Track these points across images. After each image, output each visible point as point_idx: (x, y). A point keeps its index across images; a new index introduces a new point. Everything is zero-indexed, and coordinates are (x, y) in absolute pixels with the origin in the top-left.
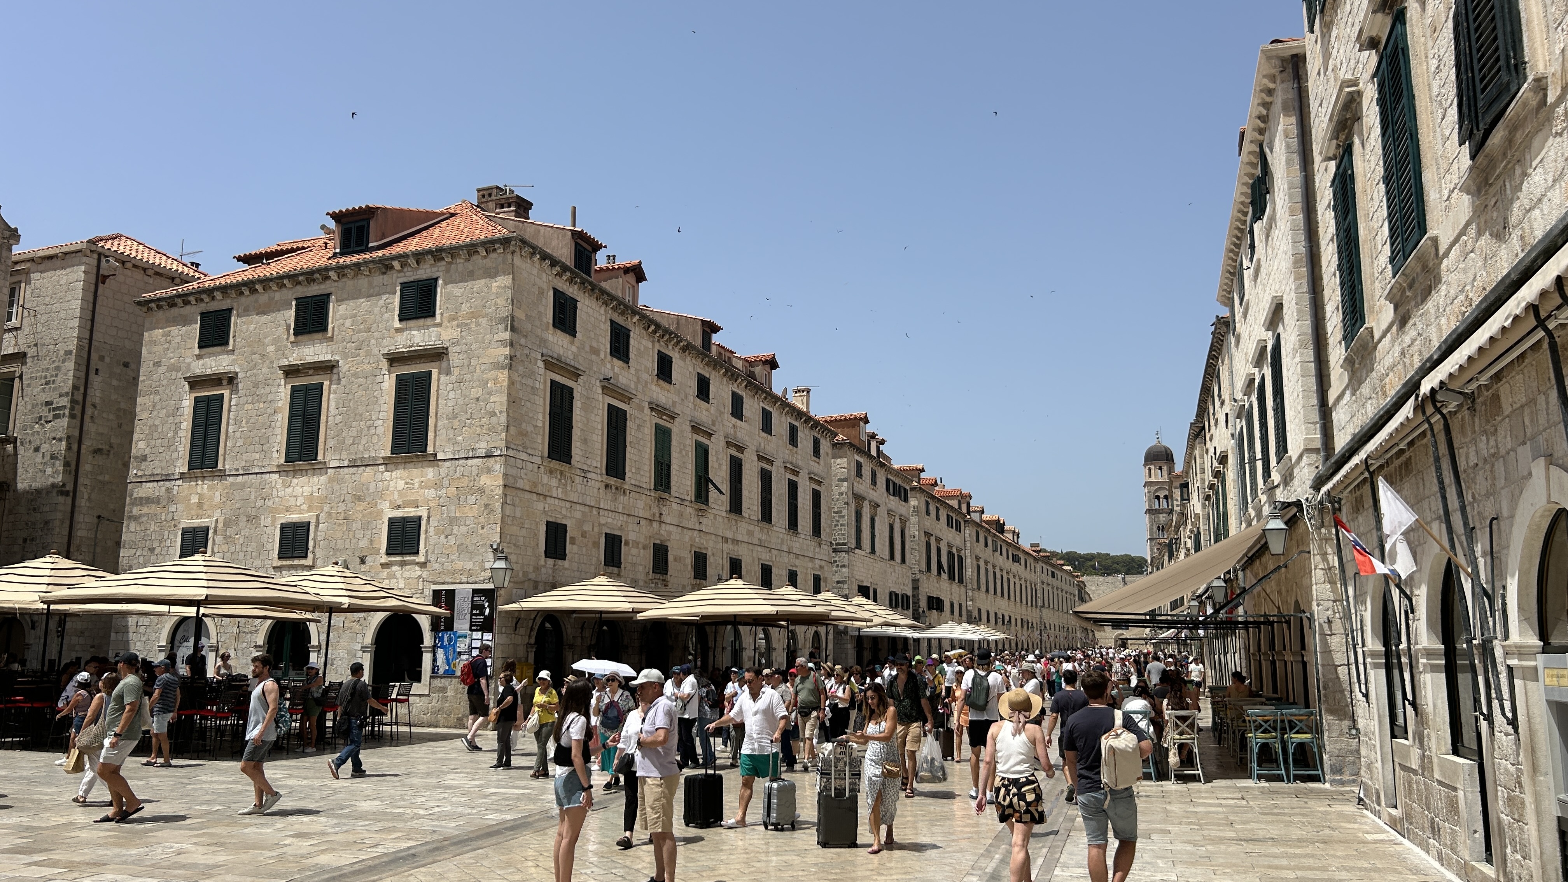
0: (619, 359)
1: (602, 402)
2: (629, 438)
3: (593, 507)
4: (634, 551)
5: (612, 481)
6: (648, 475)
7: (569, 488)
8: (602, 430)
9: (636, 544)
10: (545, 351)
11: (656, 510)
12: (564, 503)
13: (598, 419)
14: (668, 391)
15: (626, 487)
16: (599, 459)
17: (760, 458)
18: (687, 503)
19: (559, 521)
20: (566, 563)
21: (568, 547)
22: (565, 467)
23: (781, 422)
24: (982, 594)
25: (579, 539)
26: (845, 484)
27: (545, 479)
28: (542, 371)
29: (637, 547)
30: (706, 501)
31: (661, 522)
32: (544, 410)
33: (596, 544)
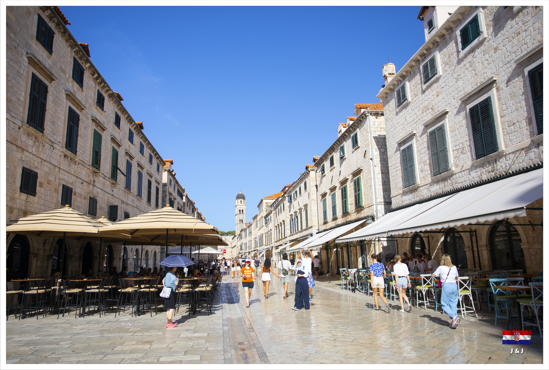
0: (77, 83)
1: (66, 104)
2: (80, 132)
3: (56, 166)
4: (79, 199)
5: (69, 153)
6: (88, 157)
7: (41, 149)
8: (65, 120)
9: (81, 195)
10: (29, 52)
11: (92, 178)
12: (37, 158)
13: (63, 113)
14: (101, 114)
15: (77, 159)
16: (61, 137)
17: (139, 165)
18: (107, 178)
19: (32, 169)
20: (36, 199)
21: (38, 188)
22: (39, 134)
23: (147, 151)
25: (46, 185)
27: (24, 138)
28: (27, 64)
29: (81, 197)
30: (115, 180)
31: (94, 186)
32: (26, 91)
33: (56, 190)
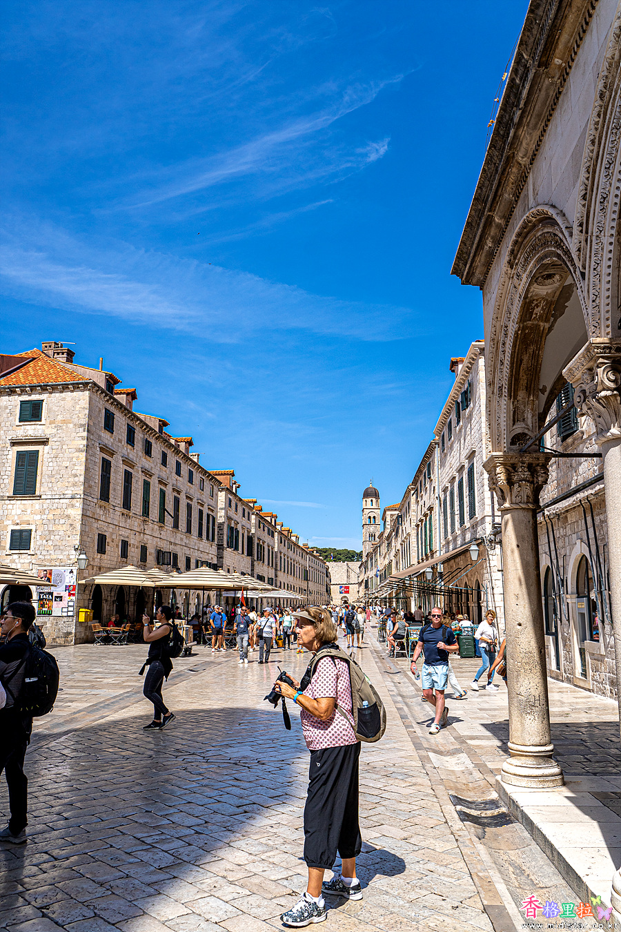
0: (130, 445)
1: (123, 467)
2: (133, 488)
3: (117, 525)
4: (133, 550)
5: (125, 511)
6: (140, 508)
7: (107, 515)
8: (122, 483)
9: (134, 545)
10: (100, 442)
11: (142, 527)
12: (105, 523)
13: (120, 478)
14: (150, 461)
15: (131, 514)
16: (120, 499)
17: (187, 497)
18: (155, 523)
19: (103, 533)
20: (106, 556)
21: (107, 548)
22: (106, 504)
23: (197, 477)
24: (282, 573)
25: (111, 543)
26: (223, 511)
27: (98, 510)
28: (98, 453)
29: (134, 547)
30: (163, 522)
31: (144, 534)
32: (99, 474)
33: (117, 546)
